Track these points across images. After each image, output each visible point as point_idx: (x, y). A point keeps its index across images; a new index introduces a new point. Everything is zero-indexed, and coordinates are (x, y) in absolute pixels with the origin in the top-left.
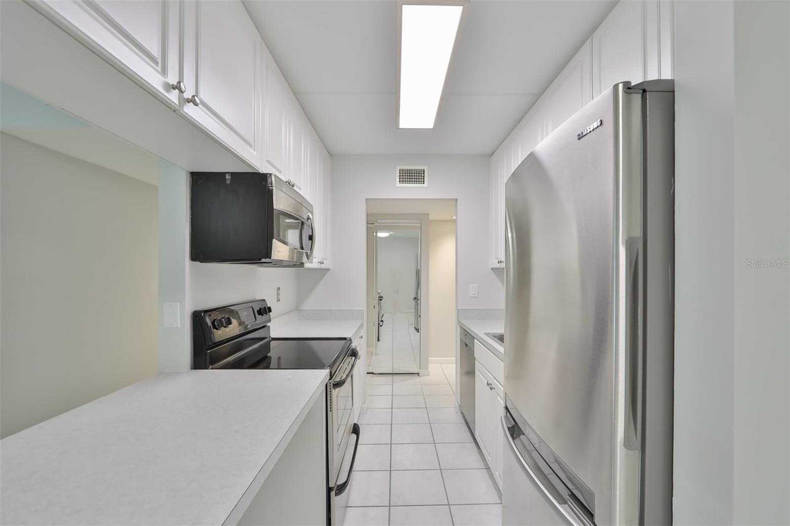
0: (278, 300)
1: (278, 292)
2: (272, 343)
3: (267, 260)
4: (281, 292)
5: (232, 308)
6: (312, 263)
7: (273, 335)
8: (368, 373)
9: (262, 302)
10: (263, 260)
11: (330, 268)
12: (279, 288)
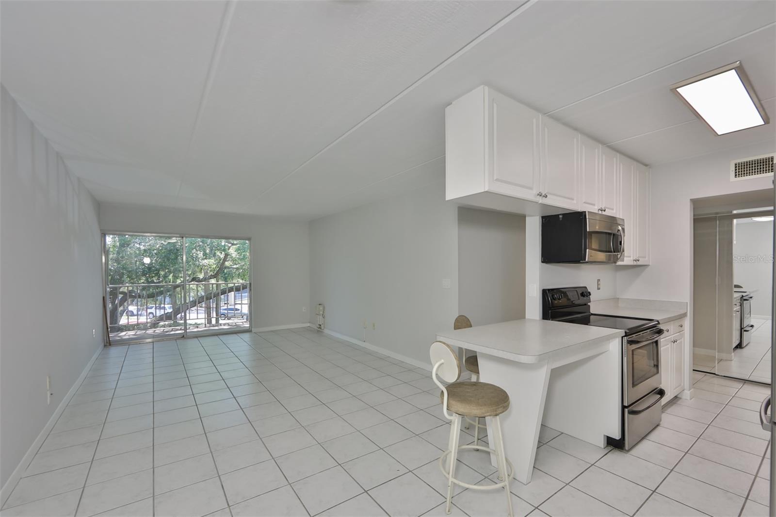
0: (599, 289)
1: (598, 282)
2: (592, 317)
3: (584, 262)
4: (601, 283)
5: (562, 290)
6: (623, 261)
7: (592, 311)
8: (694, 370)
9: (584, 289)
10: (581, 262)
11: (650, 264)
12: (599, 280)
